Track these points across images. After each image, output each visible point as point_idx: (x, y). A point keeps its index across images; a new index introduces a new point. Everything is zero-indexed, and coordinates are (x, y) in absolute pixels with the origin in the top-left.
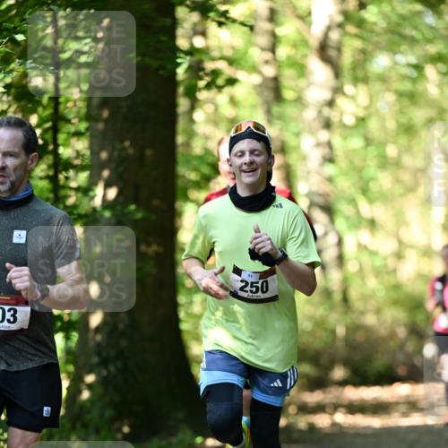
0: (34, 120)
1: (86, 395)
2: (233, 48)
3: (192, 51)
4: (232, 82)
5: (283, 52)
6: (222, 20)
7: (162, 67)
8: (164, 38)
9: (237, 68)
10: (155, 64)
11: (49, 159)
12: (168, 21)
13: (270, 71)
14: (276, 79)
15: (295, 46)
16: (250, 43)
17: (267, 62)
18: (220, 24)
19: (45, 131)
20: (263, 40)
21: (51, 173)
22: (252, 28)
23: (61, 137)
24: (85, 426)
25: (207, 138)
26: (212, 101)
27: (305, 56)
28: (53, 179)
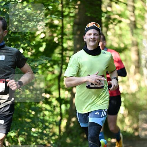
0: (55, 35)
1: (72, 125)
2: (121, 11)
3: (107, 12)
4: (120, 22)
5: (137, 12)
6: (117, 2)
7: (97, 17)
8: (98, 8)
9: (122, 18)
10: (95, 16)
11: (60, 47)
12: (99, 2)
13: (133, 19)
14: (135, 21)
15: (141, 10)
16: (126, 9)
17: (132, 16)
18: (116, 3)
19: (59, 38)
20: (130, 8)
21: (61, 52)
22: (127, 4)
23: (64, 40)
24: (72, 135)
25: (112, 41)
26: (114, 28)
27: (144, 14)
28: (61, 54)
